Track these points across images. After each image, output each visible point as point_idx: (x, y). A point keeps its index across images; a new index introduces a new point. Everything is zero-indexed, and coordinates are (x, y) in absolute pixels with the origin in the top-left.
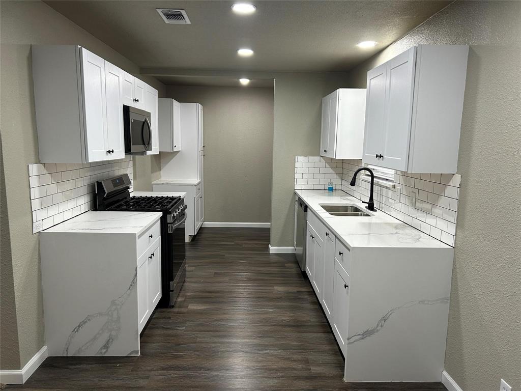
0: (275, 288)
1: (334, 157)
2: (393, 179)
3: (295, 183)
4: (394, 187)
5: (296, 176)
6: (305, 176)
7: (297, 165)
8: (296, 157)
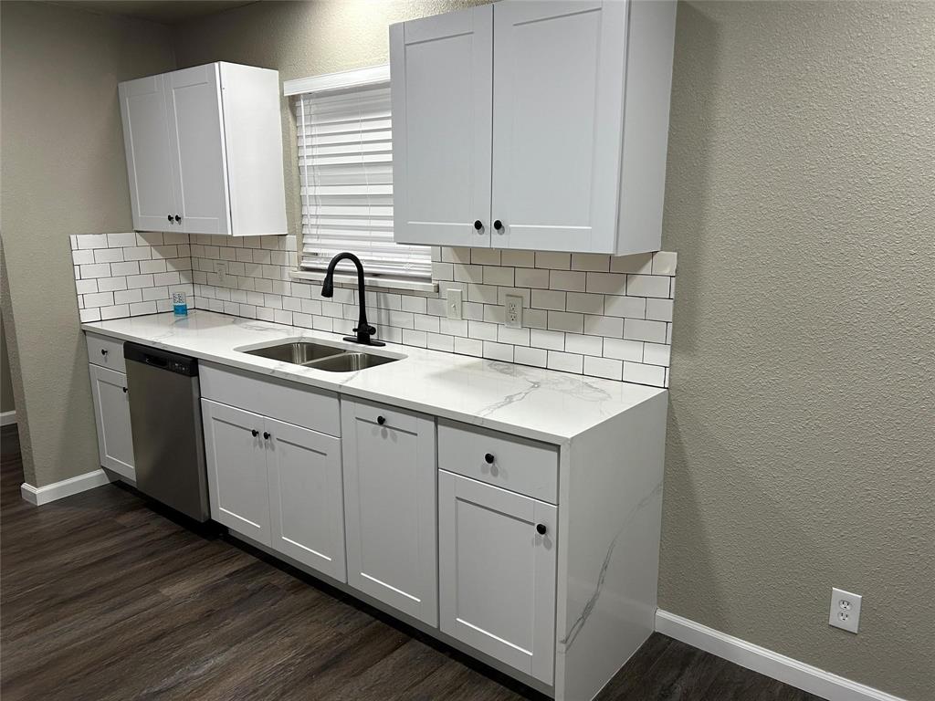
0: (165, 591)
1: (230, 233)
2: (429, 274)
3: (81, 306)
4: (438, 289)
5: (81, 287)
6: (107, 285)
7: (78, 258)
8: (73, 237)
